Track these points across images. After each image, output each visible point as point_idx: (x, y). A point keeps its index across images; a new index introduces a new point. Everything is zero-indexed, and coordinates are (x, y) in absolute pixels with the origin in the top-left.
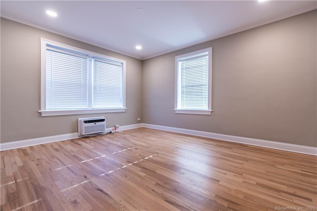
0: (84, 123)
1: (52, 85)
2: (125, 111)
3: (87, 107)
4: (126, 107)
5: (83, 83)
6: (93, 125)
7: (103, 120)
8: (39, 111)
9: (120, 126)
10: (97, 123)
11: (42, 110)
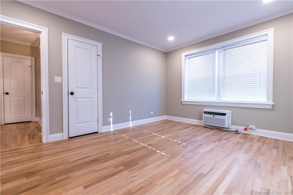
0: (204, 113)
1: (189, 82)
2: (271, 108)
3: (216, 99)
4: (273, 102)
5: (212, 77)
6: (211, 117)
7: (224, 114)
8: (181, 100)
9: (256, 128)
10: (216, 116)
11: (182, 100)
